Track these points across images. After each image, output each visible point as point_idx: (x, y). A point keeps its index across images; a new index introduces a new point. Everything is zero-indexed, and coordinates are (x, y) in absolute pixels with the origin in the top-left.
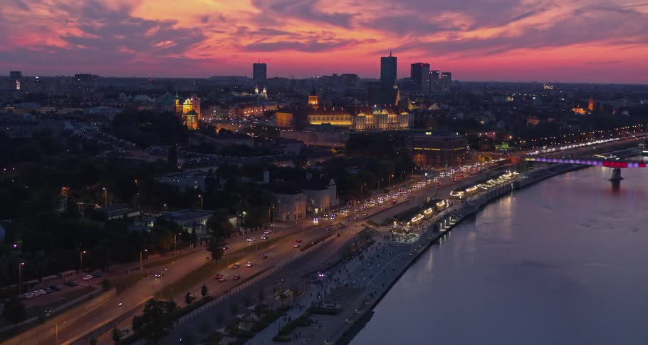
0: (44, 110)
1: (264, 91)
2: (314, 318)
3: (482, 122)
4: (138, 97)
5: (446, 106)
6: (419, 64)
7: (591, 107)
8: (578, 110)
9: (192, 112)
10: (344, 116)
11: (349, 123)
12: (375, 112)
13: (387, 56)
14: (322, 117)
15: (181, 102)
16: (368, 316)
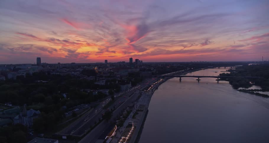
0: (67, 70)
2: (138, 112)
4: (85, 67)
8: (168, 67)
9: (97, 69)
15: (95, 68)
16: (148, 111)
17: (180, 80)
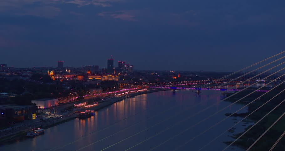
1: (69, 70)
3: (141, 79)
6: (121, 62)
7: (179, 77)
8: (174, 77)
9: (53, 75)
10: (99, 77)
11: (100, 79)
12: (108, 76)
13: (110, 59)
14: (92, 77)
15: (50, 72)
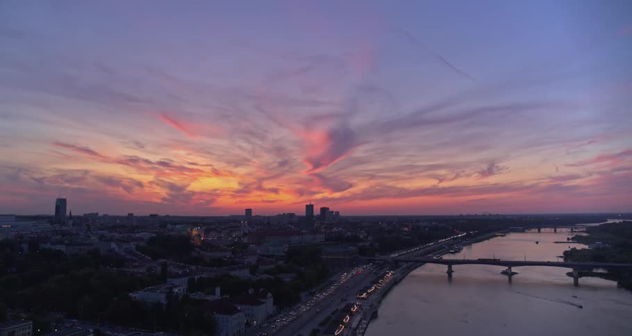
5: (341, 229)
6: (324, 208)
7: (410, 227)
8: (405, 229)
9: (199, 236)
13: (309, 204)
17: (450, 272)
